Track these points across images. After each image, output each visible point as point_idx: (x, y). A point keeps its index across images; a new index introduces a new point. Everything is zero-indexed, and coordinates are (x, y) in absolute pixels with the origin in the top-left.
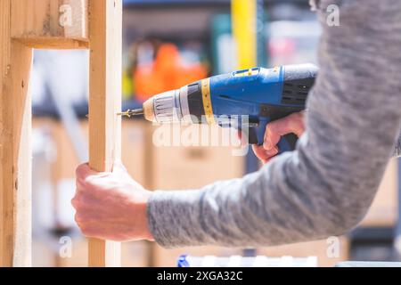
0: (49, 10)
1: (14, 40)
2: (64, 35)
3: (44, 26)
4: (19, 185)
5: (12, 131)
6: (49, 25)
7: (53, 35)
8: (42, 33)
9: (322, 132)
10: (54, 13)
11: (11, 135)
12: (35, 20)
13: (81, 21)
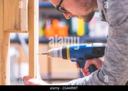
0: (16, 22)
1: (4, 32)
2: (21, 30)
3: (14, 27)
4: (7, 77)
5: (4, 61)
6: (16, 27)
7: (17, 30)
8: (14, 29)
9: (112, 63)
10: (17, 23)
11: (4, 62)
12: (11, 25)
13: (26, 26)
